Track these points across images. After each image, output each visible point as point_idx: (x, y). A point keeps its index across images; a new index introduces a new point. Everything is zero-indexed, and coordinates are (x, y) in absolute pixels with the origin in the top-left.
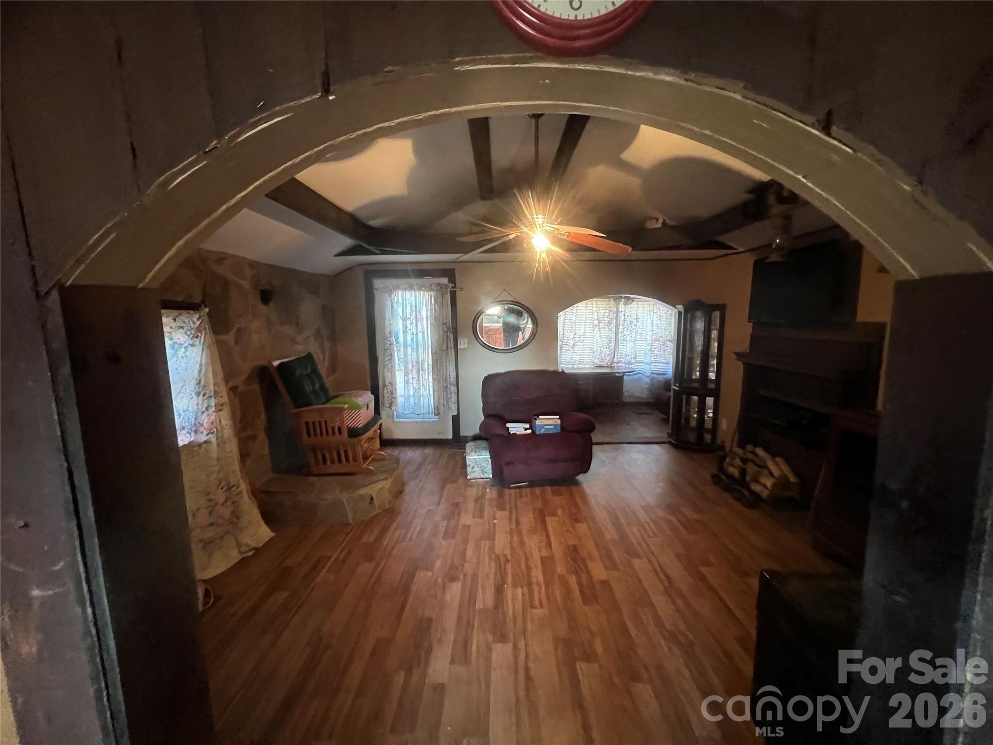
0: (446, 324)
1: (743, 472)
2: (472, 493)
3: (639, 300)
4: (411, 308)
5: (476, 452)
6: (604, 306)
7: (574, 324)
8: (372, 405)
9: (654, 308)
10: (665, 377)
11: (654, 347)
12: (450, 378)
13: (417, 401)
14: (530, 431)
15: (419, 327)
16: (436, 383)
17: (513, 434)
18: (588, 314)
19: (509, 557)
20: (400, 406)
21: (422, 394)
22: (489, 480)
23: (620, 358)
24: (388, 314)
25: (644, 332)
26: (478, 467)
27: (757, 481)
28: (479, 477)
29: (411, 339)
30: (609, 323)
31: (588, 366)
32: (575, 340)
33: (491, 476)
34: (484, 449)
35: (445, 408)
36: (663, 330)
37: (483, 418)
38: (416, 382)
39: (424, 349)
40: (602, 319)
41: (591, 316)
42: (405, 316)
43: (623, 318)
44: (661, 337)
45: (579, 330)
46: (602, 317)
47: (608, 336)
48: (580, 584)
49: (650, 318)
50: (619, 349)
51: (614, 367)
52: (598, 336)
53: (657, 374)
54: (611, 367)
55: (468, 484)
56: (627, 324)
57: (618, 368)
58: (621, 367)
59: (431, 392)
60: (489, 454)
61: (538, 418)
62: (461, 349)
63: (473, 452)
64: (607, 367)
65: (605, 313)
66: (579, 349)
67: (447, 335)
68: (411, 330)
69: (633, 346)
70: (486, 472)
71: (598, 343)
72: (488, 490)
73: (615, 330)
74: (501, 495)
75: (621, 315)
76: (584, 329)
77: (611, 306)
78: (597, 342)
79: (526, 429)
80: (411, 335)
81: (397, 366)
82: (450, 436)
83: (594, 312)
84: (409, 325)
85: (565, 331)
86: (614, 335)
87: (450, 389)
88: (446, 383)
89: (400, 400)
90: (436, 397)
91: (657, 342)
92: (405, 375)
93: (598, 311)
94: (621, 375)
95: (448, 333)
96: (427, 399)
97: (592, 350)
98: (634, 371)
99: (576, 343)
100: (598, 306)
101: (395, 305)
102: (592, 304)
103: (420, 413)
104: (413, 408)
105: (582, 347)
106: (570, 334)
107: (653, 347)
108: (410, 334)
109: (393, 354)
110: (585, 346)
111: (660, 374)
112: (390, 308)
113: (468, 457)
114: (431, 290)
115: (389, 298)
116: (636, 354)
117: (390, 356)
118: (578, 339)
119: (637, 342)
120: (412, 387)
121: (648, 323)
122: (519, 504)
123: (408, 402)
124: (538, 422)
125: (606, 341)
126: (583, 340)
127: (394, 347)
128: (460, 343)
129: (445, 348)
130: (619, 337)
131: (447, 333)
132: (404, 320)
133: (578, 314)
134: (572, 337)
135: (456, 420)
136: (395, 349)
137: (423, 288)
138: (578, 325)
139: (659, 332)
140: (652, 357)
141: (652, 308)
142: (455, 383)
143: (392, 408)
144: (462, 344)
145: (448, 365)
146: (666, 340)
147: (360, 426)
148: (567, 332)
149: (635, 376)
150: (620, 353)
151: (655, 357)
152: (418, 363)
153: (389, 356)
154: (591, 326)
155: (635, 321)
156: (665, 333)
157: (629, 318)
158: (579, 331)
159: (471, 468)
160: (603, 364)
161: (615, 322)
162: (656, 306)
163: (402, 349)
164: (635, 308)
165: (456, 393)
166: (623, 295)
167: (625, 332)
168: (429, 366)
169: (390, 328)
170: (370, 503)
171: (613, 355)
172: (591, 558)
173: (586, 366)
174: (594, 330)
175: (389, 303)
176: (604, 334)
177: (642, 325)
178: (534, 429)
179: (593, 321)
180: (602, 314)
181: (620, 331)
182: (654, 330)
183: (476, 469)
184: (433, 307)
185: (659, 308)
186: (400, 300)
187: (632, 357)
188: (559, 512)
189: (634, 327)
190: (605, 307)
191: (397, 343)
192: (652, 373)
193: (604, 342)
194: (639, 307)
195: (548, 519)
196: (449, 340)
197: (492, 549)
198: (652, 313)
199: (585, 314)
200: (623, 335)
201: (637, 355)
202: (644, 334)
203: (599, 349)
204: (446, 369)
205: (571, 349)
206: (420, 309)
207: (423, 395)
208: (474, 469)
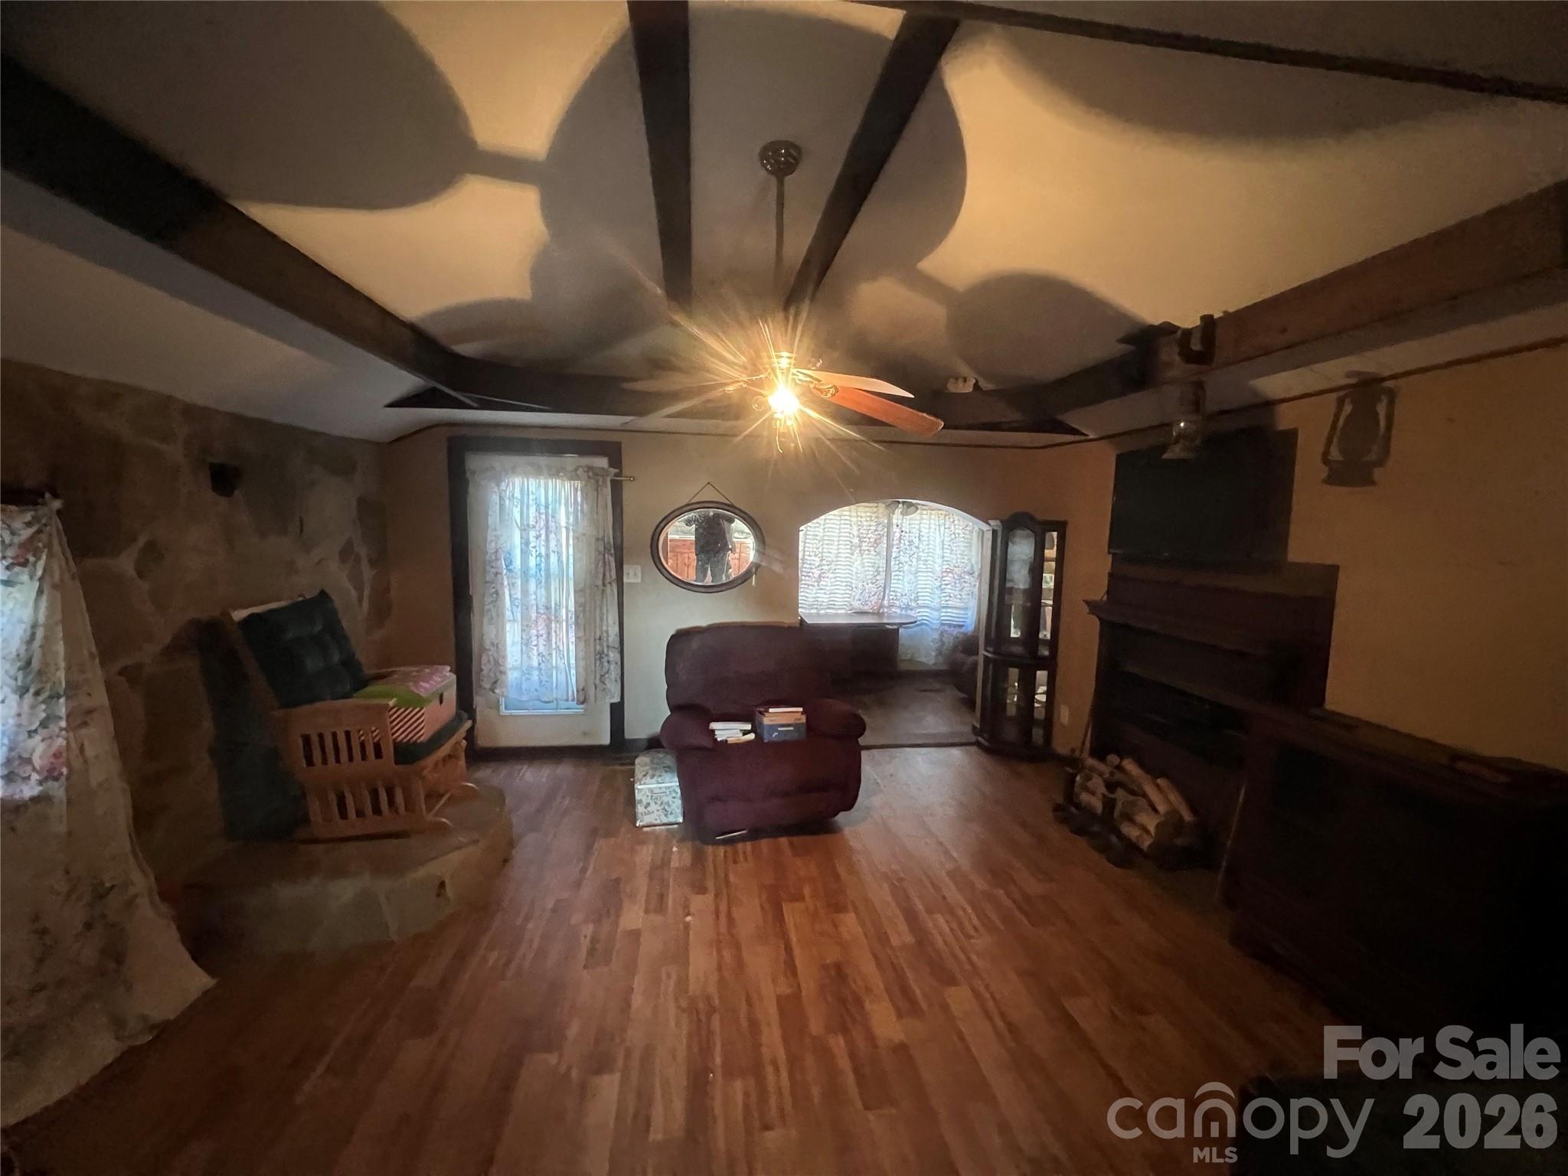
0: (603, 539)
1: (1109, 804)
2: (646, 855)
3: (923, 507)
4: (538, 510)
5: (653, 777)
6: (868, 514)
7: (821, 543)
8: (451, 694)
9: (945, 519)
10: (962, 630)
11: (946, 582)
12: (608, 636)
13: (544, 678)
14: (752, 736)
15: (553, 544)
16: (582, 645)
17: (721, 741)
18: (842, 526)
19: (717, 1002)
20: (512, 686)
21: (554, 664)
22: (676, 826)
23: (893, 599)
24: (493, 519)
25: (929, 558)
26: (656, 803)
27: (1131, 820)
28: (658, 822)
29: (537, 565)
30: (877, 543)
31: (843, 611)
32: (822, 569)
33: (680, 820)
34: (667, 769)
35: (598, 689)
36: (959, 556)
37: (667, 712)
38: (545, 643)
39: (561, 582)
40: (865, 536)
41: (848, 530)
42: (525, 523)
43: (897, 535)
44: (955, 567)
45: (829, 552)
46: (866, 532)
47: (875, 563)
48: (852, 1055)
49: (941, 537)
50: (892, 585)
51: (883, 613)
52: (859, 562)
53: (950, 625)
54: (879, 614)
55: (640, 836)
56: (905, 544)
57: (890, 616)
58: (893, 616)
59: (573, 661)
60: (677, 779)
61: (768, 712)
62: (631, 585)
63: (648, 777)
64: (873, 613)
65: (870, 526)
66: (829, 584)
67: (604, 558)
68: (538, 548)
69: (914, 580)
70: (671, 813)
71: (859, 575)
72: (675, 849)
73: (885, 554)
74: (698, 858)
75: (895, 528)
76: (836, 552)
77: (880, 516)
78: (857, 573)
79: (745, 733)
80: (536, 557)
81: (508, 613)
82: (606, 740)
83: (852, 523)
84: (532, 539)
85: (807, 553)
86: (885, 561)
87: (607, 655)
88: (601, 645)
89: (512, 676)
90: (581, 670)
91: (950, 575)
92: (523, 631)
93: (859, 523)
94: (896, 627)
95: (606, 555)
96: (564, 674)
97: (849, 585)
98: (916, 622)
99: (824, 573)
100: (859, 514)
101: (507, 502)
102: (850, 511)
103: (550, 700)
104: (536, 690)
105: (833, 580)
106: (813, 558)
107: (944, 583)
108: (534, 556)
109: (500, 592)
110: (838, 579)
111: (955, 626)
112: (498, 507)
113: (638, 786)
114: (578, 478)
115: (496, 489)
116: (917, 593)
117: (495, 595)
118: (826, 567)
119: (920, 574)
120: (535, 652)
121: (937, 544)
122: (732, 878)
123: (528, 679)
124: (766, 721)
125: (871, 571)
126: (835, 570)
127: (503, 578)
128: (628, 574)
129: (600, 583)
130: (892, 566)
131: (604, 556)
132: (525, 529)
133: (827, 526)
134: (817, 564)
135: (617, 711)
136: (506, 583)
137: (561, 474)
138: (828, 544)
139: (953, 559)
140: (942, 599)
141: (943, 521)
142: (617, 645)
143: (496, 691)
144: (632, 575)
145: (605, 611)
146: (964, 572)
147: (422, 738)
148: (809, 556)
149: (915, 629)
150: (894, 591)
151: (947, 598)
152: (548, 608)
153: (492, 594)
154: (849, 547)
155: (916, 541)
156: (963, 561)
157: (907, 535)
158: (829, 554)
159: (643, 807)
160: (866, 608)
161: (885, 542)
162: (949, 518)
163: (519, 582)
164: (917, 520)
165: (619, 663)
166: (901, 500)
167: (901, 557)
168: (570, 615)
169: (496, 543)
170: (438, 895)
171: (882, 594)
172: (868, 990)
173: (839, 611)
174: (853, 554)
175: (495, 498)
176: (868, 560)
177: (927, 547)
178: (759, 731)
179: (850, 538)
180: (865, 528)
181: (893, 557)
182: (945, 555)
183: (653, 807)
184: (579, 508)
185: (954, 521)
186: (517, 494)
187: (912, 597)
188: (807, 891)
189: (915, 550)
190: (871, 517)
191: (510, 571)
192: (943, 624)
193: (868, 573)
194: (923, 519)
195: (786, 908)
196: (607, 567)
197: (683, 982)
198: (942, 529)
199: (838, 527)
200: (898, 562)
201: (919, 594)
202: (929, 562)
203: (860, 584)
204: (602, 620)
205: (816, 584)
206: (554, 511)
207: (556, 667)
208: (649, 809)
